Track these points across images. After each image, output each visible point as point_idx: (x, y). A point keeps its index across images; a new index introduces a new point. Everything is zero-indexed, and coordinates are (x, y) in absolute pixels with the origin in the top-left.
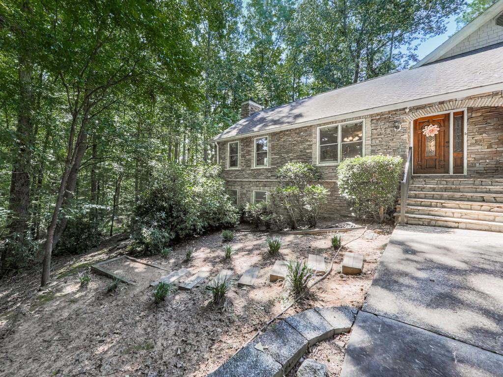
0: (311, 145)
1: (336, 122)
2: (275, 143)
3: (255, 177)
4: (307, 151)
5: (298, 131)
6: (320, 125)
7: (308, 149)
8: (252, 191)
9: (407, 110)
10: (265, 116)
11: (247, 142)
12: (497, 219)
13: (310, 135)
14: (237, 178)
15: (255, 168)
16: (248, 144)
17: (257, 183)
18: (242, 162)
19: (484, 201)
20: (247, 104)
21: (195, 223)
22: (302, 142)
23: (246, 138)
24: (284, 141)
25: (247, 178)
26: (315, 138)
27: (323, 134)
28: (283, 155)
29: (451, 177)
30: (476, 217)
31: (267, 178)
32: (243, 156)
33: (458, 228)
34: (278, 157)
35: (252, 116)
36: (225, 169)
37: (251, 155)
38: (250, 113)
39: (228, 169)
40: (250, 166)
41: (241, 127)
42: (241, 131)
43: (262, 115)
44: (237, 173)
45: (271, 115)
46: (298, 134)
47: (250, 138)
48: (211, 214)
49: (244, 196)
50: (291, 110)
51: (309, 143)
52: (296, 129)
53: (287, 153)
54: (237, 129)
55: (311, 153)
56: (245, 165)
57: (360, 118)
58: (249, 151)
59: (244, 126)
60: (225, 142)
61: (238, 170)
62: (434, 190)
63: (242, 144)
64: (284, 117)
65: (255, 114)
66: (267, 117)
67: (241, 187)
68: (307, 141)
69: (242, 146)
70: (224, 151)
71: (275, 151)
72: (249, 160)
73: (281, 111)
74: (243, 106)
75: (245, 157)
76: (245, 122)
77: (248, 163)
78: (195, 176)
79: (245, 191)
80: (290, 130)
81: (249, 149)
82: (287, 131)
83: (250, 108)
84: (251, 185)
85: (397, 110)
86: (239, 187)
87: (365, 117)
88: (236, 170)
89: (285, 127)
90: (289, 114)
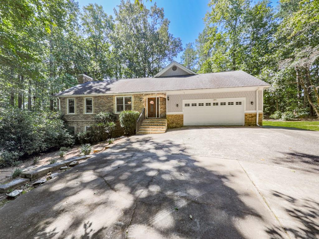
0: (113, 104)
1: (122, 95)
2: (96, 101)
3: (85, 119)
4: (111, 107)
5: (107, 97)
6: (116, 96)
7: (111, 106)
8: (84, 127)
9: (144, 95)
10: (93, 85)
11: (80, 99)
12: (158, 130)
13: (113, 100)
14: (74, 120)
15: (85, 114)
16: (81, 100)
17: (87, 122)
18: (77, 111)
19: (158, 126)
20: (82, 76)
21: (40, 145)
22: (109, 103)
23: (80, 97)
24: (101, 101)
25: (80, 119)
26: (115, 101)
27: (118, 99)
28: (100, 108)
29: (156, 118)
30: (154, 130)
31: (92, 120)
32: (78, 107)
33: (149, 134)
34: (98, 108)
35: (86, 83)
36: (66, 114)
37: (82, 107)
38: (84, 81)
39: (68, 114)
40: (82, 113)
41: (77, 90)
42: (76, 93)
43: (91, 84)
44: (74, 117)
45: (96, 86)
46: (107, 98)
47: (82, 97)
48: (53, 140)
49: (79, 129)
50: (107, 85)
51: (112, 103)
52: (106, 96)
53: (102, 107)
54: (74, 90)
55: (113, 108)
56: (79, 112)
57: (130, 95)
58: (81, 104)
59: (79, 89)
60: (65, 97)
61: (75, 115)
62: (149, 123)
63: (77, 100)
64: (101, 88)
65: (87, 83)
66: (94, 86)
67: (77, 125)
68: (111, 102)
69: (77, 101)
70: (64, 103)
71: (96, 106)
72: (82, 109)
73: (102, 84)
74: (79, 76)
75: (79, 108)
76: (80, 87)
77: (81, 111)
78: (39, 118)
79: (79, 127)
80: (103, 96)
81: (81, 103)
82: (102, 96)
83: (84, 78)
84: (83, 123)
85: (141, 94)
86: (76, 125)
87: (132, 95)
88: (73, 115)
89: (101, 94)
90: (105, 87)
